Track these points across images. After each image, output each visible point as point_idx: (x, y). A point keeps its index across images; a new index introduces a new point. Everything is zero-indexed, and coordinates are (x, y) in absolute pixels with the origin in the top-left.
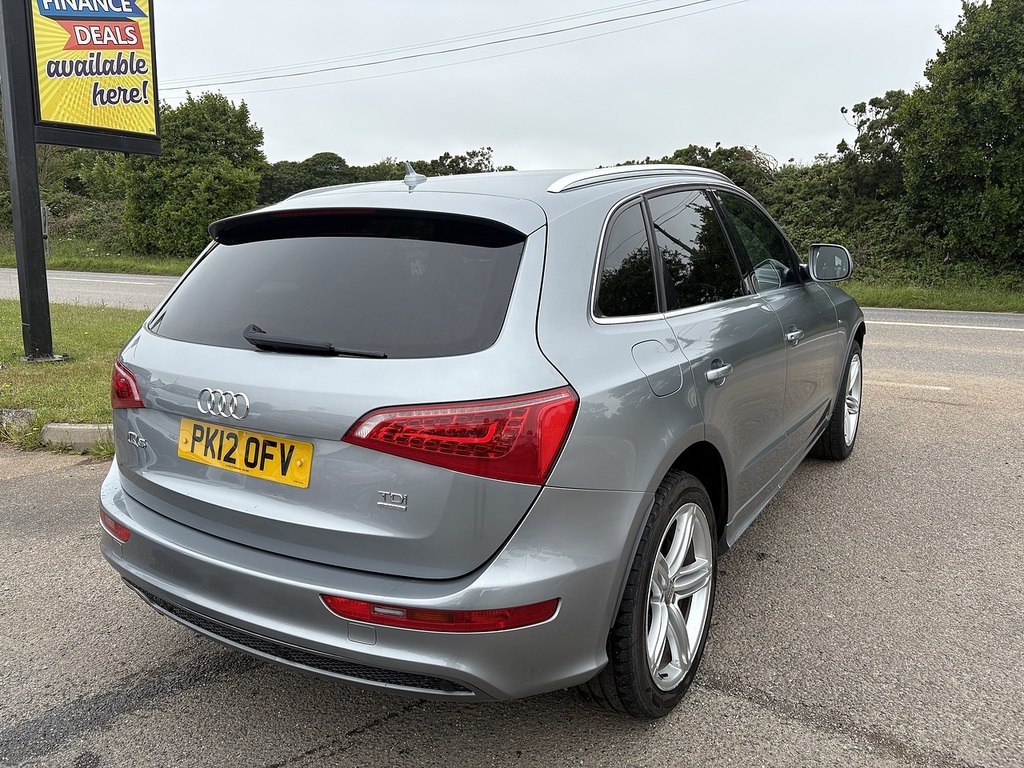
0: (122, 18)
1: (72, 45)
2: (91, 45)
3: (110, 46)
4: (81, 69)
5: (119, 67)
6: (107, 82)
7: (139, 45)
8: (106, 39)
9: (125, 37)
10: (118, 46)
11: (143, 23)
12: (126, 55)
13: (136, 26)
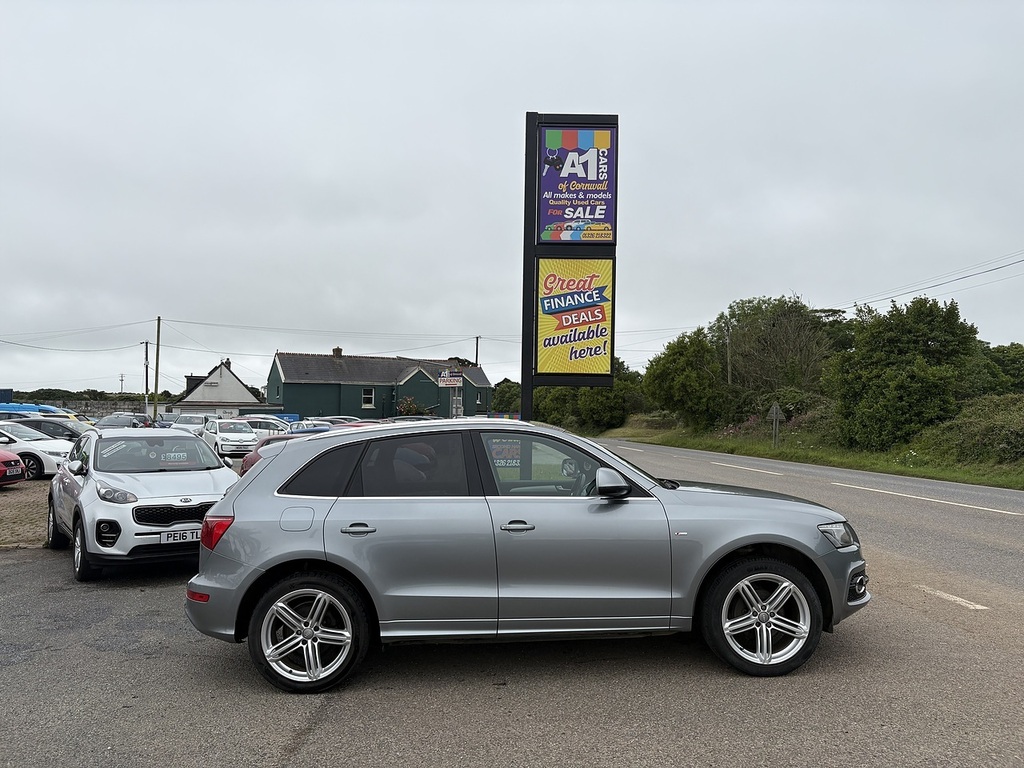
0: (594, 305)
1: (560, 327)
2: (572, 325)
3: (584, 323)
4: (563, 340)
5: (589, 334)
6: (579, 346)
7: (604, 319)
8: (582, 319)
9: (594, 316)
10: (590, 322)
11: (607, 306)
12: (594, 327)
13: (602, 308)
